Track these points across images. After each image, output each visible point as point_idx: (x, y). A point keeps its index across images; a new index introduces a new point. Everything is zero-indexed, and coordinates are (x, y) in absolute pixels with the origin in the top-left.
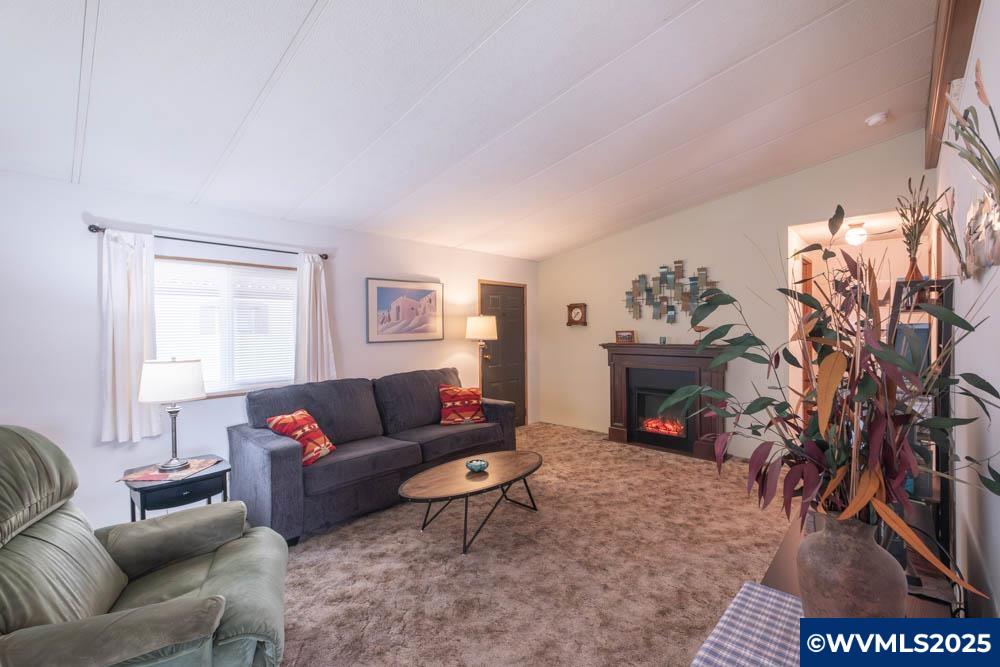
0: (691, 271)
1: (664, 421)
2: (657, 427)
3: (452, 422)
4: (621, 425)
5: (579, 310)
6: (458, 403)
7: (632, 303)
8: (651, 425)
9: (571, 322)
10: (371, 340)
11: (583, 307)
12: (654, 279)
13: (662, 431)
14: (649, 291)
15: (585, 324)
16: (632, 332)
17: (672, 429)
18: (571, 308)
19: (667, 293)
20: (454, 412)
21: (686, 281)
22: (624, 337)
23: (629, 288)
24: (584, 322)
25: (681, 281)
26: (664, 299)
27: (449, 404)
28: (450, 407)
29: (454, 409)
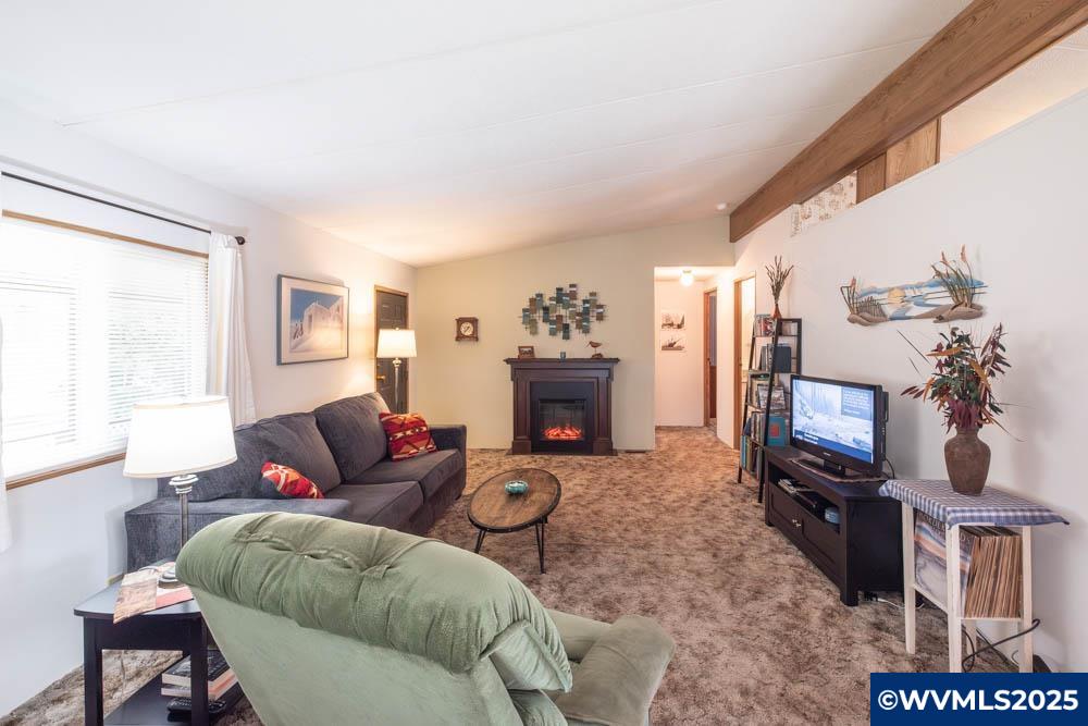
0: (583, 294)
1: (563, 428)
2: (558, 435)
3: (406, 456)
4: (524, 437)
5: (469, 325)
6: (409, 433)
7: (528, 318)
8: (552, 434)
9: (460, 337)
10: (283, 361)
11: (474, 321)
12: (551, 299)
13: (563, 437)
14: (546, 309)
15: (477, 339)
16: (532, 348)
17: (571, 434)
18: (460, 321)
19: (562, 312)
20: (408, 443)
21: (579, 302)
22: (526, 352)
23: (526, 305)
24: (475, 337)
25: (575, 302)
26: (560, 317)
27: (400, 435)
28: (401, 438)
29: (407, 441)
